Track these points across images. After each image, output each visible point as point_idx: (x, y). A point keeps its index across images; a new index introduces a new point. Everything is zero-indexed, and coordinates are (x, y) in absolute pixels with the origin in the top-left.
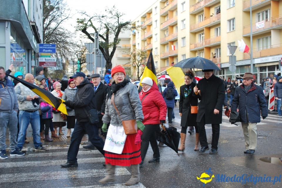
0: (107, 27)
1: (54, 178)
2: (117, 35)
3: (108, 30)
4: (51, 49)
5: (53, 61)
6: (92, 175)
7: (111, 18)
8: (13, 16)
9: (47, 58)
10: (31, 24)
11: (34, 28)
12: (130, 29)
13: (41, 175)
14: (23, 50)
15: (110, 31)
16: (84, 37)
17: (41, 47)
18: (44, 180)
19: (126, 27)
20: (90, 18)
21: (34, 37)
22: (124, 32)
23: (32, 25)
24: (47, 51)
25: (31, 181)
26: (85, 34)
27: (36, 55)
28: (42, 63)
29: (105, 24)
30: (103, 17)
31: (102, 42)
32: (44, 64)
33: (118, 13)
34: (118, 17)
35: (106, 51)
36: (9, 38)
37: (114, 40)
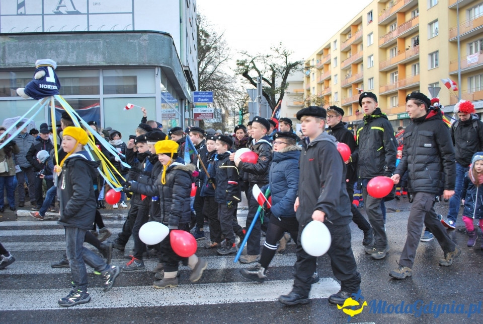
0: (272, 69)
2: (285, 78)
3: (274, 72)
4: (207, 98)
5: (210, 112)
7: (278, 57)
8: (163, 61)
9: (203, 109)
10: (184, 68)
11: (188, 74)
12: (302, 70)
14: (175, 100)
15: (277, 73)
16: (245, 82)
17: (196, 96)
19: (296, 68)
20: (251, 59)
21: (187, 83)
22: (294, 74)
23: (185, 70)
24: (202, 100)
26: (246, 79)
27: (191, 105)
28: (197, 115)
29: (271, 66)
30: (268, 56)
31: (267, 88)
32: (200, 116)
33: (286, 51)
34: (286, 57)
35: (272, 98)
36: (160, 86)
37: (282, 84)
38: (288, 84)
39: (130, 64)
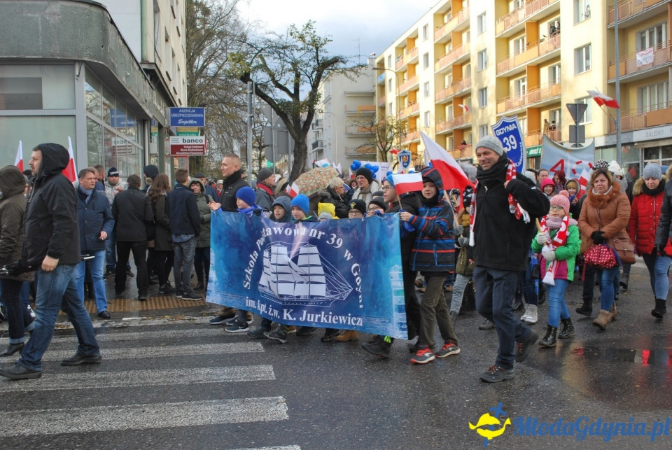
0: (295, 70)
1: (112, 386)
2: (315, 87)
3: (298, 76)
4: (194, 119)
5: (199, 143)
6: (193, 379)
7: (302, 49)
8: (88, 53)
9: (187, 138)
10: (143, 66)
11: (153, 76)
12: (344, 71)
13: (92, 379)
14: (132, 122)
15: (301, 77)
17: (175, 115)
18: (91, 390)
19: (336, 69)
20: (257, 52)
21: (155, 93)
22: (331, 78)
23: (145, 70)
24: (186, 122)
25: (63, 390)
27: (165, 130)
28: (176, 149)
29: (292, 64)
30: (284, 47)
31: (285, 104)
32: (182, 150)
33: (316, 38)
34: (317, 48)
35: (293, 119)
37: (310, 95)
38: (320, 95)
39: (27, 57)
